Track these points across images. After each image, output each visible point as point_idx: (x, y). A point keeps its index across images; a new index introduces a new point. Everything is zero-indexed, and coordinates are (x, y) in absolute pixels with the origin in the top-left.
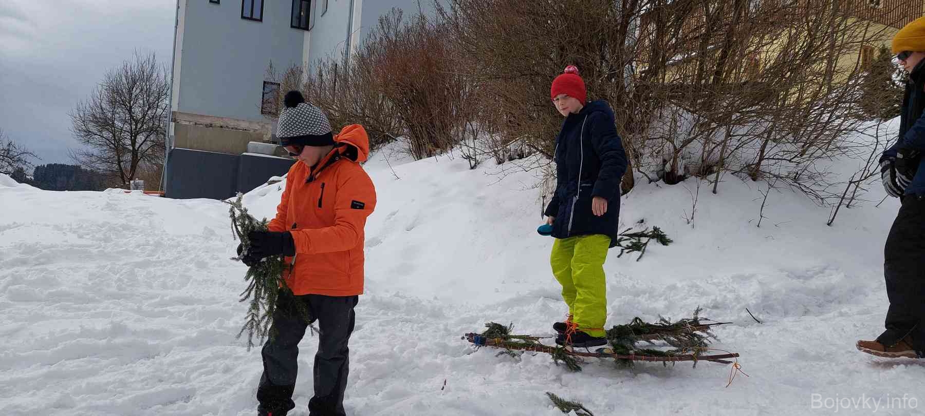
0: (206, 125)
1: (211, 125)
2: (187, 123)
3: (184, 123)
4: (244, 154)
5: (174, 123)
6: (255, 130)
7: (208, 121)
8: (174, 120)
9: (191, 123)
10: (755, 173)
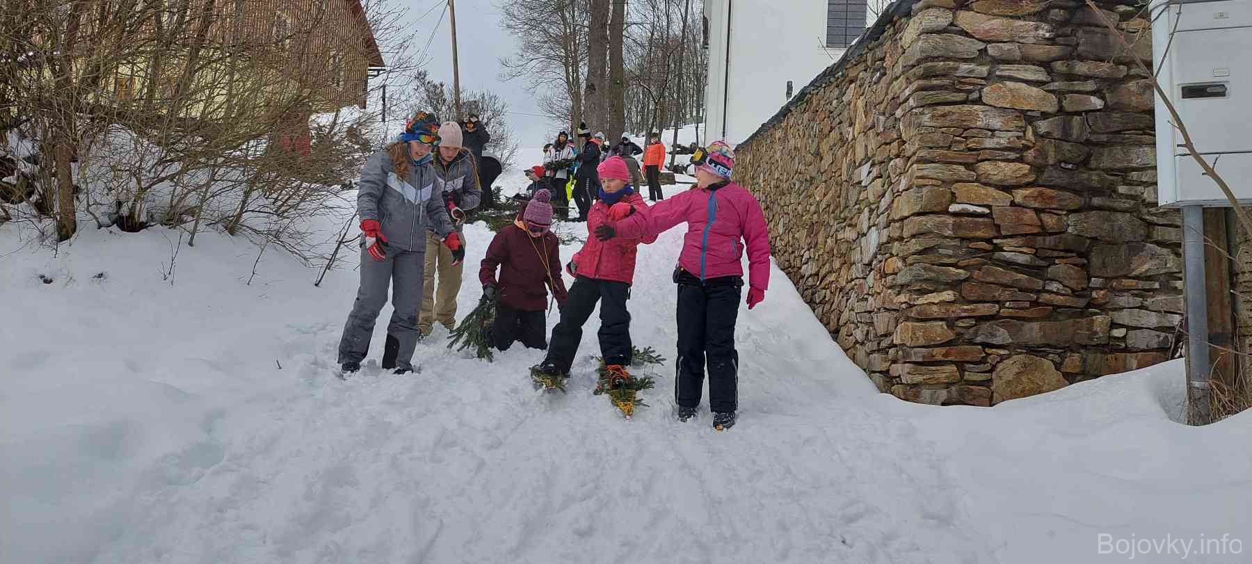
10: (232, 226)
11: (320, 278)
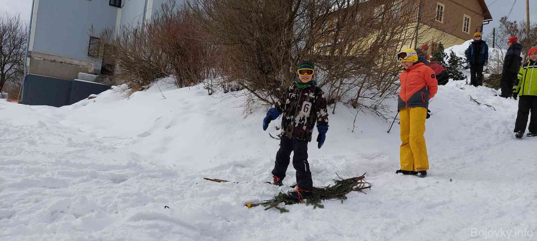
0: (51, 61)
1: (54, 61)
2: (39, 59)
3: (36, 59)
4: (75, 80)
5: (29, 59)
6: (83, 66)
7: (53, 58)
8: (30, 57)
9: (41, 59)
10: (355, 104)
11: (389, 129)
